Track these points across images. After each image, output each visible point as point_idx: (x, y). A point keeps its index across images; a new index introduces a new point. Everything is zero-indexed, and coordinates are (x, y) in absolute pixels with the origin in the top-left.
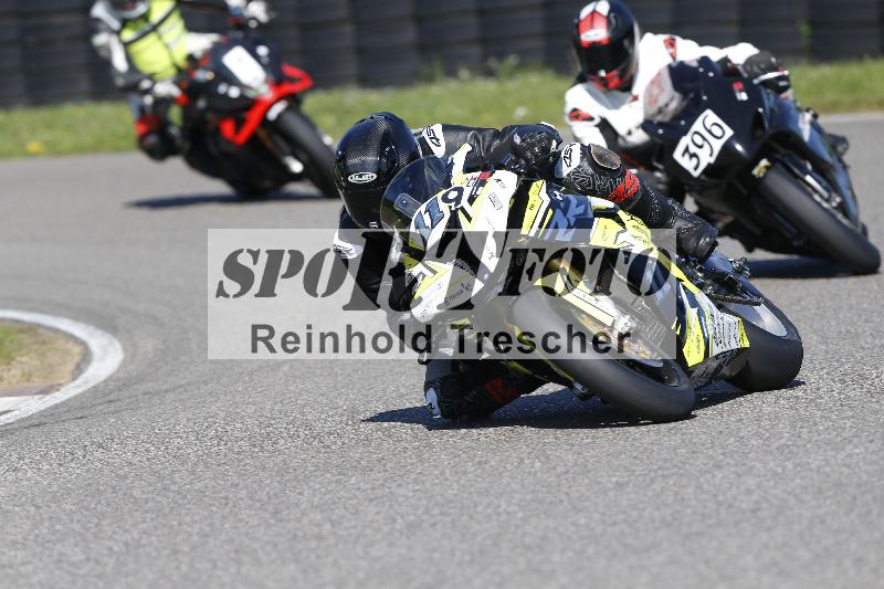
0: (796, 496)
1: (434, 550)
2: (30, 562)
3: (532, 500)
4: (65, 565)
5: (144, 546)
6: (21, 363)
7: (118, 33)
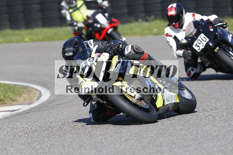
0: (228, 132)
1: (132, 146)
2: (26, 149)
3: (158, 133)
4: (35, 150)
5: (56, 145)
6: (23, 96)
7: (68, 10)
